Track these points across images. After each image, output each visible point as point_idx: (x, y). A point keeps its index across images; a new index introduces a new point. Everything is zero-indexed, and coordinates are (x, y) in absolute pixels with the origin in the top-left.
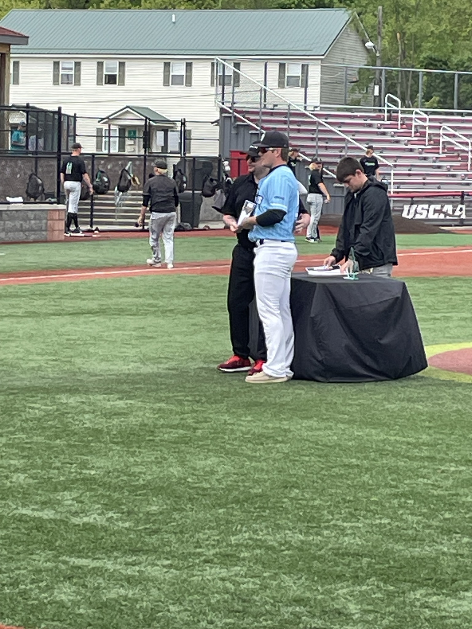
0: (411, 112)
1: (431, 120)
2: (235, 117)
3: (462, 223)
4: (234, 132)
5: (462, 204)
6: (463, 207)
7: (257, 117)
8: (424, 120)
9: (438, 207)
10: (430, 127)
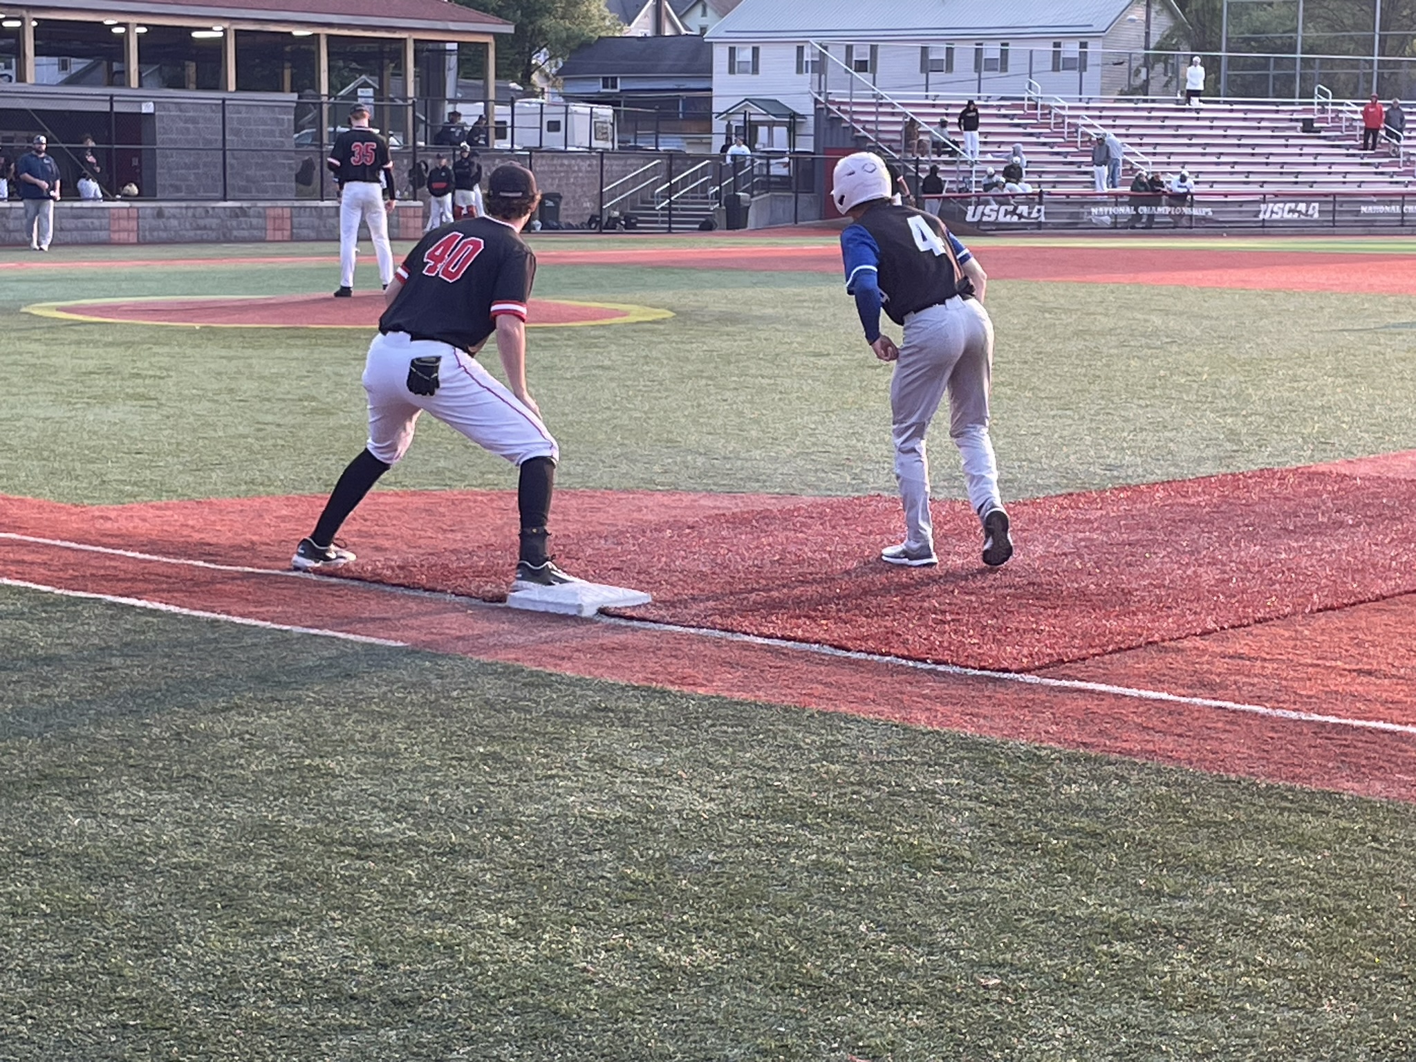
2: (828, 109)
3: (1039, 225)
4: (826, 125)
5: (1040, 203)
6: (1043, 208)
7: (848, 108)
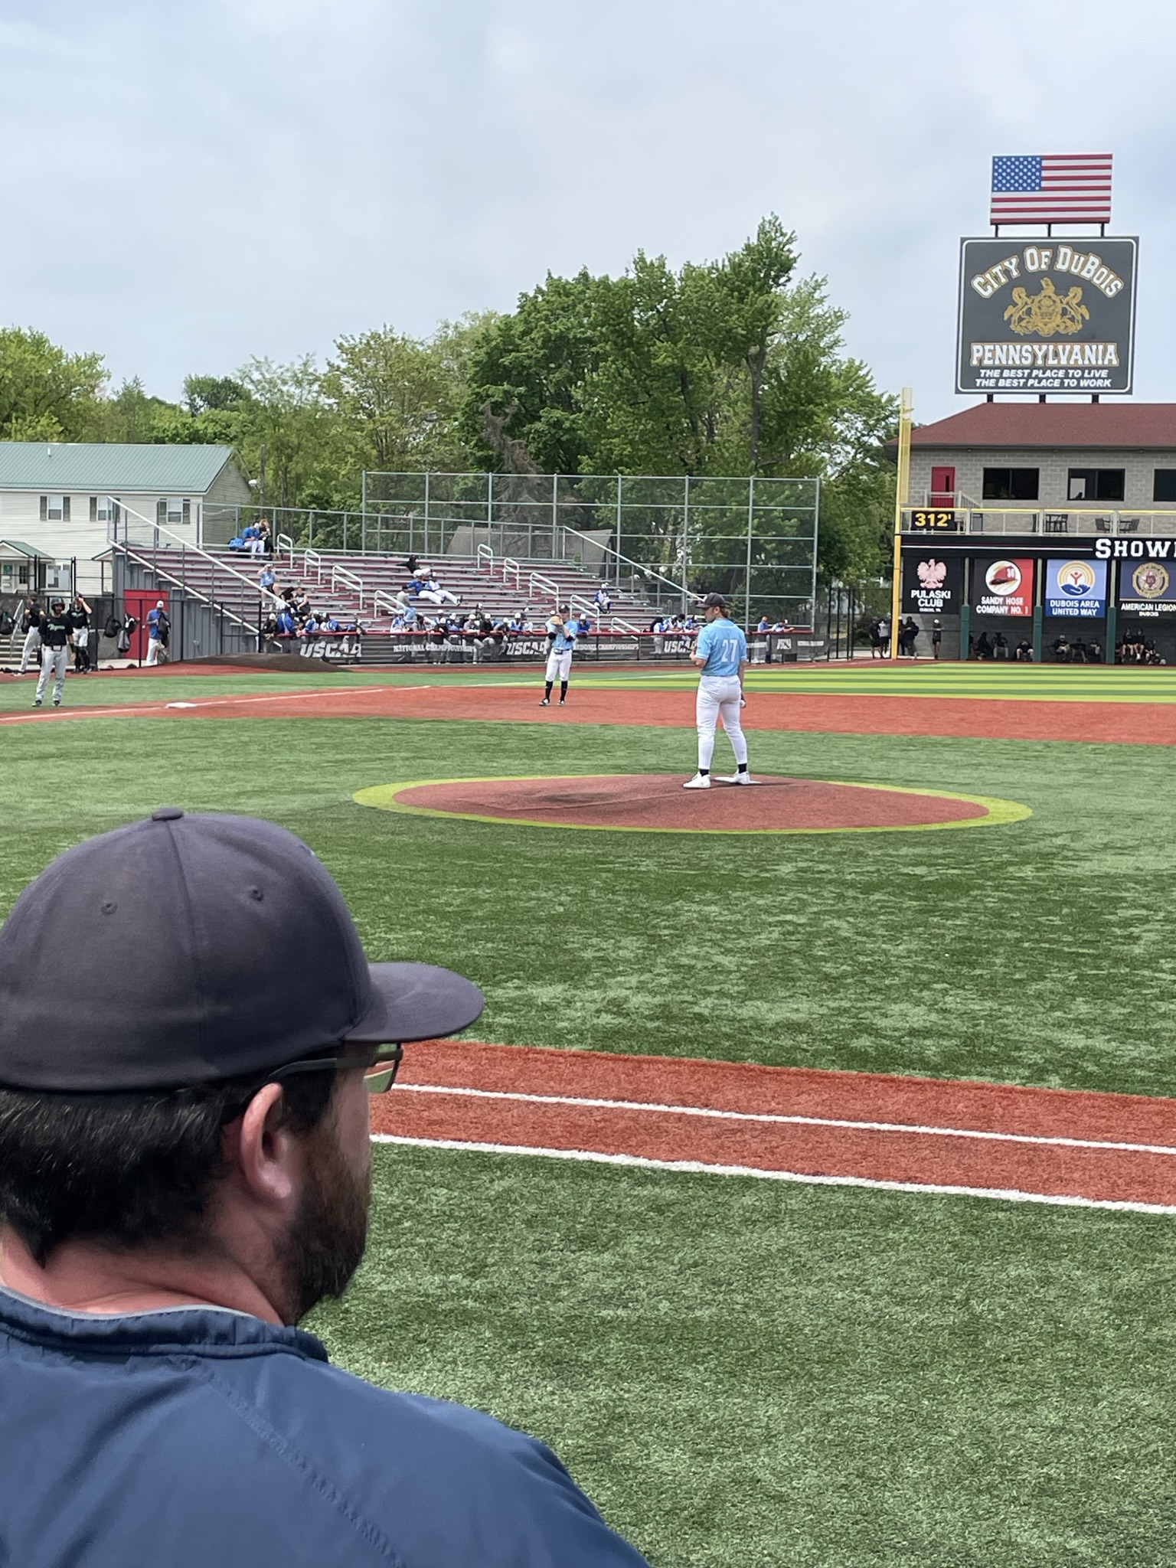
0: (303, 552)
1: (322, 560)
2: (129, 556)
4: (127, 573)
5: (358, 642)
6: (359, 646)
7: (152, 556)
8: (316, 560)
9: (335, 646)
10: (322, 567)
